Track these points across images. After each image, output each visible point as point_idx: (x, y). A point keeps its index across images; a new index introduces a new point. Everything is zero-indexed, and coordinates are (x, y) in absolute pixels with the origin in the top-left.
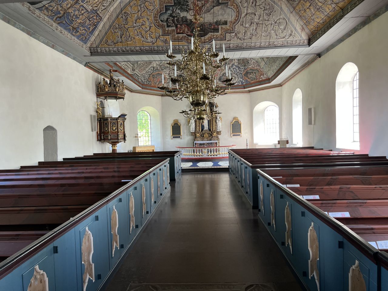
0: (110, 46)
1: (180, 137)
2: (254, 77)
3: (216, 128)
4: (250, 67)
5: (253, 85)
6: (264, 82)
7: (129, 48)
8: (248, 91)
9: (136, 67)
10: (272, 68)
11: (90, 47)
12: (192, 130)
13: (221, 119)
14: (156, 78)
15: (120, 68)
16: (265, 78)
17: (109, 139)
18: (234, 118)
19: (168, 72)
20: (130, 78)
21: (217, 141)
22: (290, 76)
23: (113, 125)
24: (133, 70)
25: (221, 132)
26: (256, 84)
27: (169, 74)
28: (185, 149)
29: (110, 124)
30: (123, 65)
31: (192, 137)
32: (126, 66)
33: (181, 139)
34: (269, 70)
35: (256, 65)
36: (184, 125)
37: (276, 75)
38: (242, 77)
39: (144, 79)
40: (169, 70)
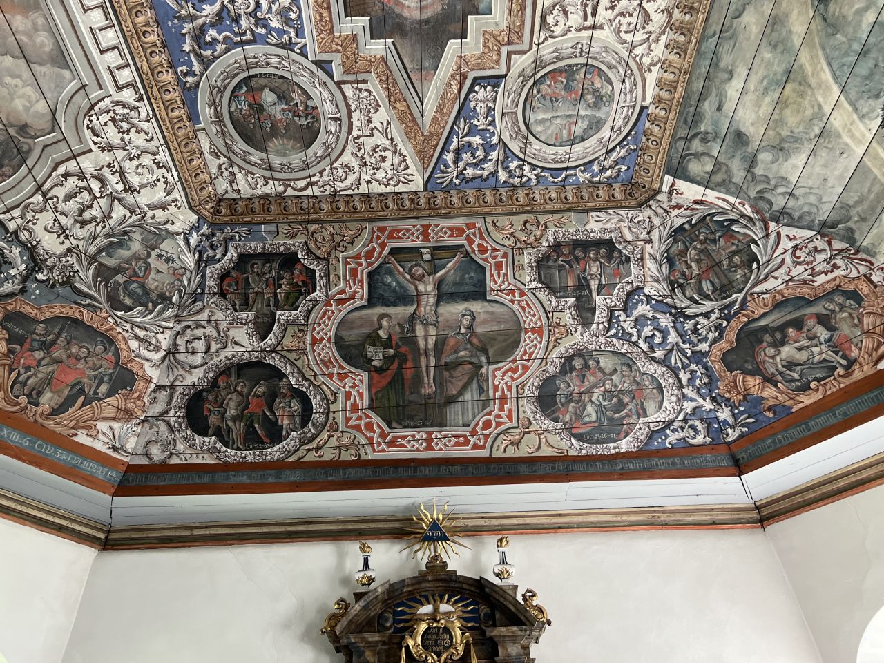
4: (769, 284)
8: (754, 515)
19: (165, 340)
27: (172, 352)
38: (710, 385)
40: (178, 327)
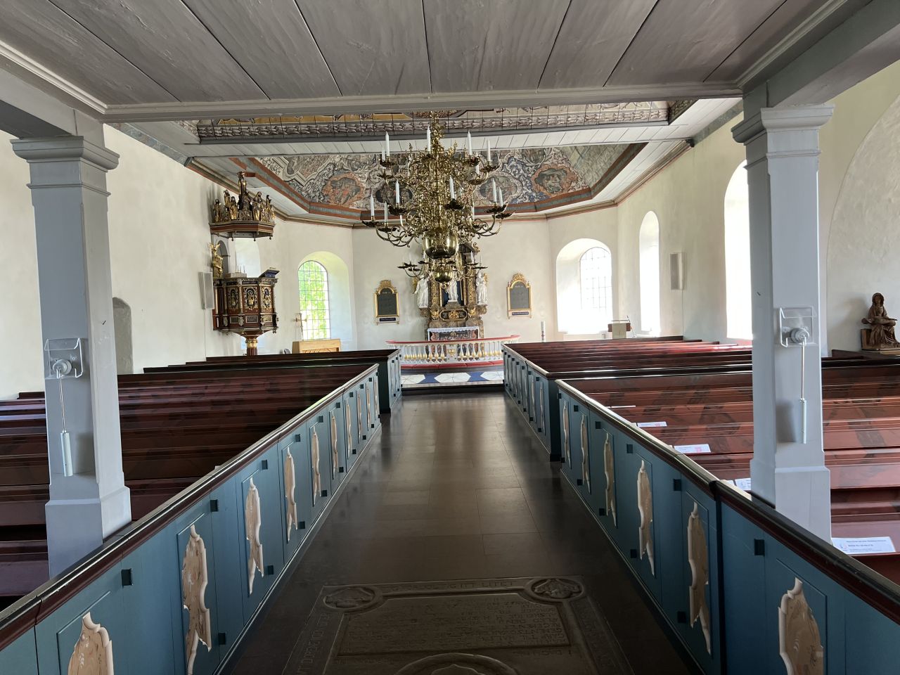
0: (242, 124)
1: (395, 319)
2: (557, 185)
3: (475, 298)
4: (547, 163)
5: (555, 203)
6: (578, 197)
7: (283, 127)
8: (545, 217)
9: (296, 164)
10: (594, 166)
11: (199, 124)
12: (421, 302)
13: (486, 278)
14: (340, 187)
15: (263, 167)
16: (581, 189)
17: (241, 325)
18: (515, 276)
19: (366, 175)
20: (283, 190)
21: (478, 328)
22: (635, 184)
23: (248, 295)
24: (290, 171)
25: (487, 307)
26: (562, 201)
27: (369, 179)
28: (408, 345)
29: (243, 291)
30: (268, 162)
31: (423, 318)
32: (275, 164)
33: (398, 323)
34: (588, 171)
35: (560, 159)
36: (404, 292)
37: (604, 181)
38: (531, 186)
39: (314, 192)
40: (370, 171)
